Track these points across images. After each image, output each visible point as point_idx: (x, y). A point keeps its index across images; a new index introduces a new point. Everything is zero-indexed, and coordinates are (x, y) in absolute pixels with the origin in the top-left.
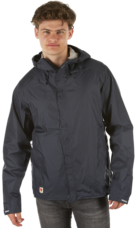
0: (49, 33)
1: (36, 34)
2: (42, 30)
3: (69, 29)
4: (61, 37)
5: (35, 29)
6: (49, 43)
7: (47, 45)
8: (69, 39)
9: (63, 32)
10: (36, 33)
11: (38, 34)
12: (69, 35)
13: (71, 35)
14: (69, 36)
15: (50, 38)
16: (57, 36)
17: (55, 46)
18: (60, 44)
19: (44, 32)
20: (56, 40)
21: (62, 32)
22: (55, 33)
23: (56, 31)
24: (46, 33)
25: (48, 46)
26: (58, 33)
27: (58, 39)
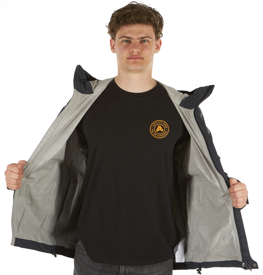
0: (130, 42)
1: (112, 48)
2: (120, 38)
3: (156, 39)
4: (146, 47)
5: (111, 41)
6: (130, 56)
7: (128, 57)
8: (156, 52)
9: (148, 41)
10: (112, 46)
11: (114, 47)
12: (156, 47)
13: (158, 48)
14: (156, 49)
15: (131, 49)
16: (141, 46)
17: (138, 59)
18: (144, 57)
19: (123, 41)
20: (140, 51)
21: (146, 41)
22: (138, 41)
23: (138, 39)
24: (126, 42)
25: (128, 59)
26: (141, 42)
27: (142, 50)
